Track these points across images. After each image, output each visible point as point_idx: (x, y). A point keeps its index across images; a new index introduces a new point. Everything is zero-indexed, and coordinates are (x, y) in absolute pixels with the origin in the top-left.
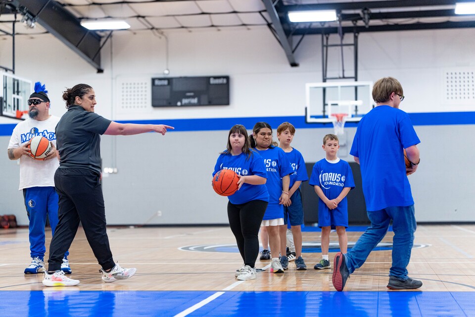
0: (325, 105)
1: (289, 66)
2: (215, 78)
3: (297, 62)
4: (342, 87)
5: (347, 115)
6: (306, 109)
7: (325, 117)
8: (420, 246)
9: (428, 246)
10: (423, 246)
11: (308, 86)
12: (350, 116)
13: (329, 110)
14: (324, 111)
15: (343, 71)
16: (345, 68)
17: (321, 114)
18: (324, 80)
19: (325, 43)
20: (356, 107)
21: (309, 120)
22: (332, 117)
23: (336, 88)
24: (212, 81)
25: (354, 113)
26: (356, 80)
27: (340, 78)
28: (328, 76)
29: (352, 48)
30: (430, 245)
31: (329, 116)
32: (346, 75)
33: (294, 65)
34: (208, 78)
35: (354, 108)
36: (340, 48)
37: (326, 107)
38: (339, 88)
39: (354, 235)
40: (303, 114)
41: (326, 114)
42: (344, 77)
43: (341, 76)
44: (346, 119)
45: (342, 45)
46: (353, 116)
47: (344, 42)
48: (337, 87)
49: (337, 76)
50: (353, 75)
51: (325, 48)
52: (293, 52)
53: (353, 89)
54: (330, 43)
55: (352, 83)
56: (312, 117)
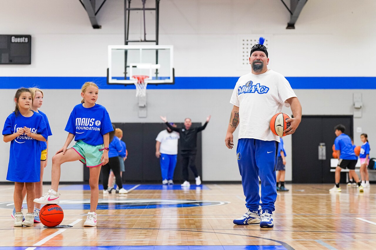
0: (126, 67)
1: (91, 28)
2: (17, 36)
3: (99, 24)
4: (143, 49)
5: (148, 77)
6: (108, 70)
7: (126, 78)
8: (220, 203)
9: (227, 203)
10: (222, 203)
11: (110, 47)
12: (151, 78)
13: (131, 72)
14: (126, 73)
15: (145, 34)
16: (146, 32)
17: (123, 75)
18: (126, 43)
19: (127, 7)
20: (157, 70)
21: (111, 81)
22: (134, 79)
23: (138, 51)
24: (14, 40)
25: (155, 75)
26: (157, 44)
27: (142, 41)
28: (130, 39)
29: (154, 12)
30: (228, 202)
31: (131, 78)
32: (147, 39)
33: (96, 27)
34: (10, 37)
35: (155, 71)
36: (142, 11)
37: (127, 68)
38: (141, 50)
39: (154, 193)
40: (105, 75)
41: (127, 75)
42: (145, 41)
43: (143, 39)
44: (147, 81)
45: (144, 9)
46: (153, 78)
47: (146, 7)
48: (139, 49)
49: (139, 39)
50: (155, 39)
51: (127, 11)
52: (96, 14)
53: (155, 52)
54: (132, 6)
55: (153, 46)
56: (113, 78)
